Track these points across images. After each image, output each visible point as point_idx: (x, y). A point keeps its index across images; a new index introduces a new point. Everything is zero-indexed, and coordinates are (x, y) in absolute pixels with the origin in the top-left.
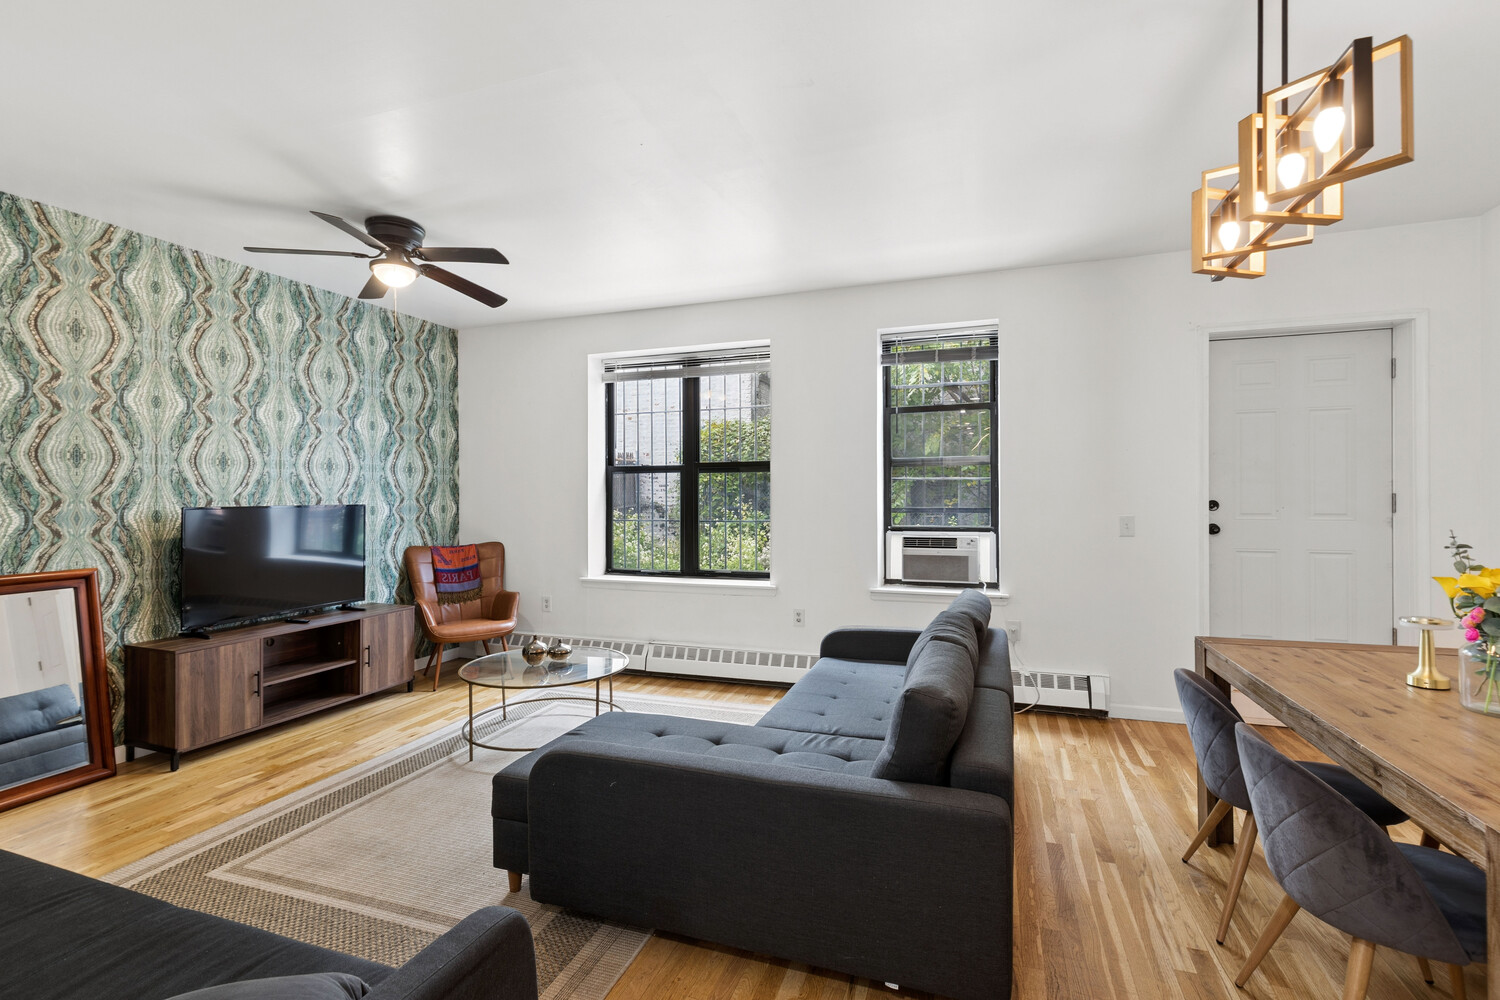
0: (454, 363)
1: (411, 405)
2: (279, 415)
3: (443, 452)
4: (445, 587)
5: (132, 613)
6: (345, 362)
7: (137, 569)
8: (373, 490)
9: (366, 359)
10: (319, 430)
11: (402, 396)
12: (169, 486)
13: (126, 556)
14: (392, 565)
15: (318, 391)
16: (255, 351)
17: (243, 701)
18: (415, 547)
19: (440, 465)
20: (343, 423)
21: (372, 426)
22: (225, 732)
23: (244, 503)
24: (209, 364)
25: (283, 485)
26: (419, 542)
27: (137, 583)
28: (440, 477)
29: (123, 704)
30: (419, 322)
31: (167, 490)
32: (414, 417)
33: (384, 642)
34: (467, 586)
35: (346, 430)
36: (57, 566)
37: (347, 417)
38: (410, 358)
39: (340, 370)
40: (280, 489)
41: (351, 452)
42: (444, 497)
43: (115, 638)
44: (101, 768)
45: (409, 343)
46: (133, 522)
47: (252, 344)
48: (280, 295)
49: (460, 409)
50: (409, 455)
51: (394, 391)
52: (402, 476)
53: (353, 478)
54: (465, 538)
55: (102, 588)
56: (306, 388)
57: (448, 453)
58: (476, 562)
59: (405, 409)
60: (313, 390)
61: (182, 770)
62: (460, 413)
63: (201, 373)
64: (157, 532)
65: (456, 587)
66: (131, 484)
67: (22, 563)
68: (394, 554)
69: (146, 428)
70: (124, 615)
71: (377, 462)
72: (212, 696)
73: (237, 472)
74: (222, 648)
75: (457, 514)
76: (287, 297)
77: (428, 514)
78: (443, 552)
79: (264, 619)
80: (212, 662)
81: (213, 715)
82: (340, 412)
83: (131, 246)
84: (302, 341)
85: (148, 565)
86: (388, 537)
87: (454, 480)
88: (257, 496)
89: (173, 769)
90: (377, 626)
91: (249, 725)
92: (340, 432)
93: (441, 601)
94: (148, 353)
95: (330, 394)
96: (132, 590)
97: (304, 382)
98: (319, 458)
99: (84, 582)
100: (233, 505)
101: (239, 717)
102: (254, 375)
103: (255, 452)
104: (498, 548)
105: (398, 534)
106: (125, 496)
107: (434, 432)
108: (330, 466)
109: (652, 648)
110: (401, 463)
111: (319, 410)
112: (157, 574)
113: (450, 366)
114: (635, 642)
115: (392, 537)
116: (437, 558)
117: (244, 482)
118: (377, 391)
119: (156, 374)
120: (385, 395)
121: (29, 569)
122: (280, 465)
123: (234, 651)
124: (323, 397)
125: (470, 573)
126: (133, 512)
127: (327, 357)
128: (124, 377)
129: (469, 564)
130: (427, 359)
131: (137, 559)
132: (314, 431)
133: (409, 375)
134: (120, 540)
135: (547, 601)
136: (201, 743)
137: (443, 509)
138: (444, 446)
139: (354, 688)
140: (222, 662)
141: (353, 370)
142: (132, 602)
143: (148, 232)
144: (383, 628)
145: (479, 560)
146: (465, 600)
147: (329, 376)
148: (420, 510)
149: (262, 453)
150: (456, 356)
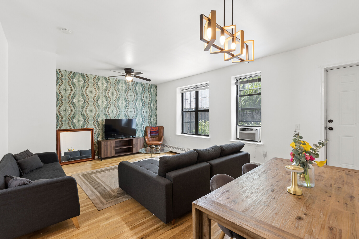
0: (156, 91)
1: (147, 100)
2: (122, 103)
3: (154, 109)
4: (152, 134)
5: (99, 135)
6: (134, 93)
7: (99, 128)
8: (139, 116)
9: (138, 92)
10: (129, 105)
11: (145, 98)
12: (104, 115)
13: (98, 126)
14: (143, 130)
15: (129, 99)
16: (118, 93)
17: (112, 151)
18: (148, 127)
19: (153, 111)
20: (134, 104)
21: (139, 104)
22: (109, 156)
23: (116, 118)
24: (110, 95)
25: (123, 115)
26: (148, 126)
27: (99, 131)
28: (153, 113)
29: (97, 149)
30: (149, 84)
31: (104, 116)
32: (147, 102)
33: (138, 144)
34: (156, 134)
35: (134, 105)
36: (88, 127)
37: (134, 103)
38: (147, 91)
39: (133, 94)
40: (122, 116)
41: (135, 109)
42: (154, 117)
43: (96, 139)
44: (93, 159)
45: (147, 88)
46: (99, 121)
47: (117, 91)
48: (122, 82)
49: (157, 100)
50: (147, 109)
51: (143, 97)
52: (145, 113)
53: (135, 114)
54: (158, 125)
55: (94, 131)
56: (127, 98)
57: (155, 109)
58: (158, 130)
59: (146, 101)
60: (128, 99)
61: (102, 161)
62: (157, 101)
63: (109, 97)
64: (102, 123)
65: (154, 135)
66: (99, 115)
67: (84, 127)
68: (143, 128)
69: (101, 106)
70: (98, 136)
71: (140, 111)
72: (107, 149)
73: (115, 113)
74: (109, 142)
75: (157, 121)
76: (123, 83)
77: (150, 120)
78: (152, 128)
79: (119, 138)
80: (107, 144)
81: (107, 152)
82: (133, 102)
83: (99, 78)
84: (126, 90)
85: (101, 128)
86: (142, 125)
87: (156, 114)
88: (118, 117)
89: (101, 160)
90: (136, 141)
91: (113, 155)
92: (133, 106)
93: (151, 137)
94: (101, 94)
95: (131, 99)
96: (99, 132)
97: (126, 97)
98: (129, 110)
99: (92, 130)
100: (114, 118)
101: (111, 153)
102: (118, 97)
103: (118, 110)
104: (162, 127)
105: (144, 124)
106: (98, 117)
107: (152, 105)
108: (131, 112)
109: (186, 150)
110: (145, 111)
111: (129, 102)
112: (102, 129)
113: (155, 92)
114: (184, 148)
115: (143, 125)
116: (151, 129)
117: (116, 115)
118: (140, 98)
119: (102, 98)
120: (142, 98)
121: (85, 128)
122: (122, 112)
123: (111, 143)
124: (130, 99)
125: (157, 132)
126: (99, 120)
127: (131, 92)
128: (98, 99)
129: (157, 130)
130: (150, 91)
131: (99, 127)
132: (128, 106)
133: (147, 94)
134: (97, 124)
135: (170, 138)
136: (105, 157)
137: (154, 120)
138: (154, 107)
139: (132, 151)
140: (109, 144)
141: (135, 94)
142: (99, 134)
143: (101, 75)
144: (137, 141)
145: (159, 130)
146: (155, 137)
147: (131, 96)
148: (149, 120)
149: (119, 110)
150: (157, 90)
